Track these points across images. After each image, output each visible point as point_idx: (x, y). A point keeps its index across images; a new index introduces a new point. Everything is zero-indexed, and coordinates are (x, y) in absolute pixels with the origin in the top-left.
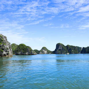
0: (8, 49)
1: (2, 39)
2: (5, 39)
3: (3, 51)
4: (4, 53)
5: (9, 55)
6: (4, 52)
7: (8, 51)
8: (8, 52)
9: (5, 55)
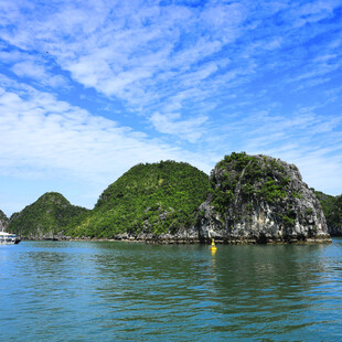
0: (311, 213)
1: (285, 178)
2: (295, 177)
3: (292, 221)
4: (299, 228)
5: (316, 237)
6: (298, 225)
7: (311, 221)
8: (313, 223)
9: (301, 237)
